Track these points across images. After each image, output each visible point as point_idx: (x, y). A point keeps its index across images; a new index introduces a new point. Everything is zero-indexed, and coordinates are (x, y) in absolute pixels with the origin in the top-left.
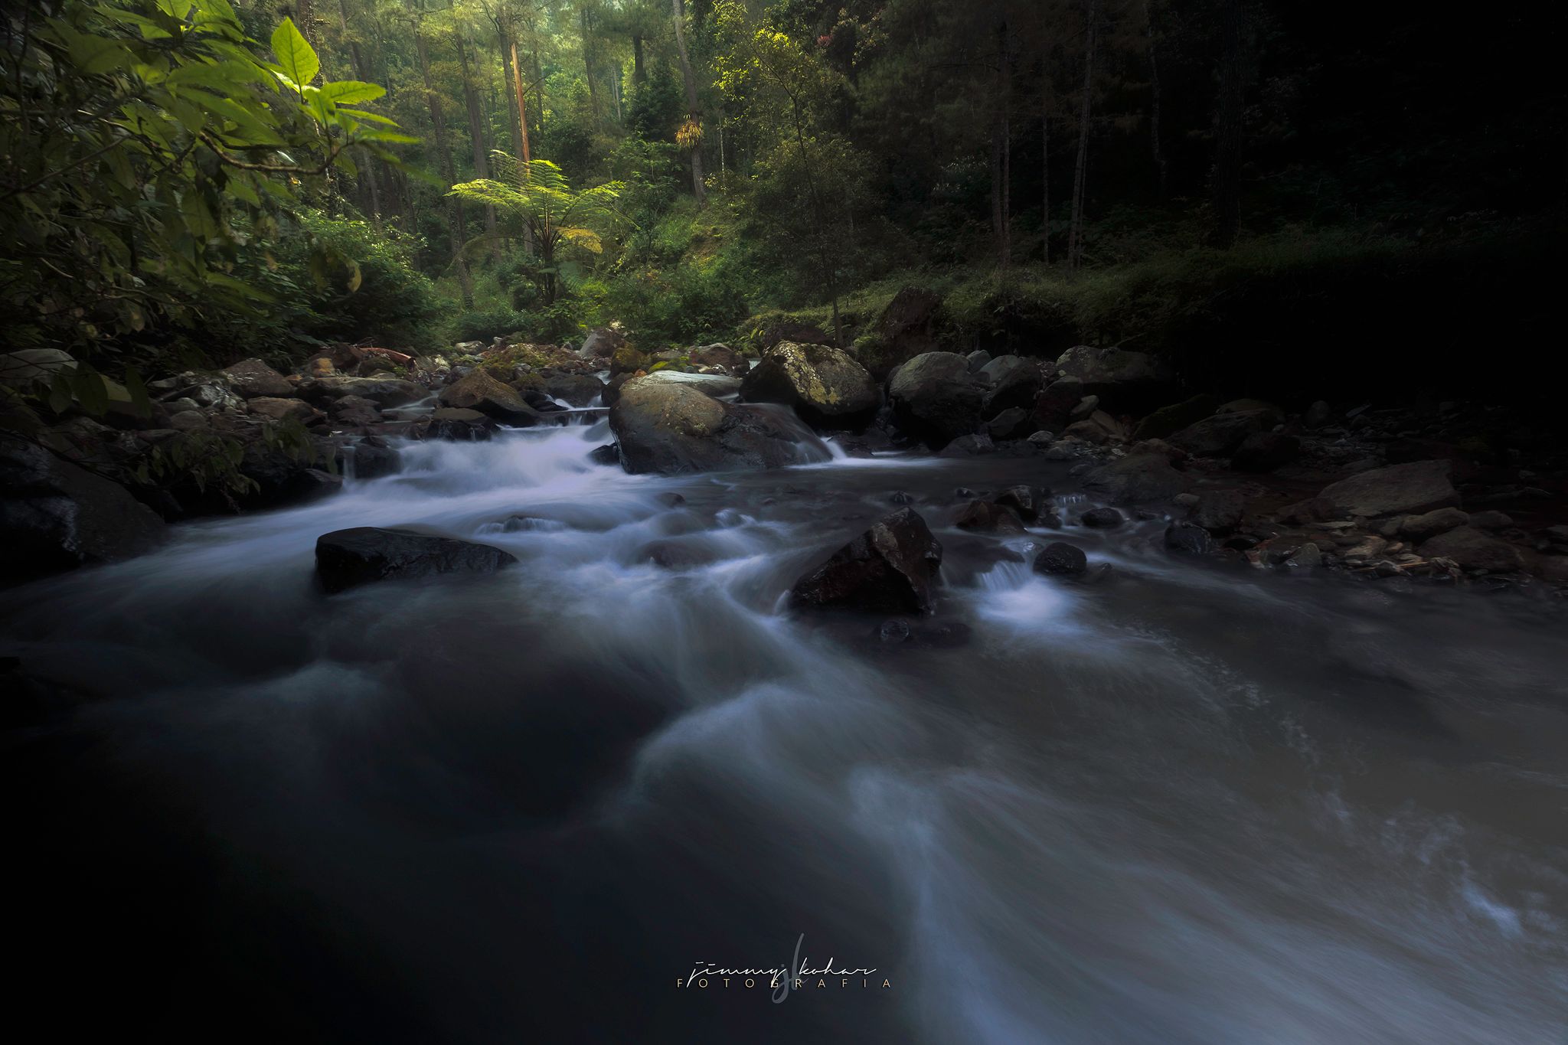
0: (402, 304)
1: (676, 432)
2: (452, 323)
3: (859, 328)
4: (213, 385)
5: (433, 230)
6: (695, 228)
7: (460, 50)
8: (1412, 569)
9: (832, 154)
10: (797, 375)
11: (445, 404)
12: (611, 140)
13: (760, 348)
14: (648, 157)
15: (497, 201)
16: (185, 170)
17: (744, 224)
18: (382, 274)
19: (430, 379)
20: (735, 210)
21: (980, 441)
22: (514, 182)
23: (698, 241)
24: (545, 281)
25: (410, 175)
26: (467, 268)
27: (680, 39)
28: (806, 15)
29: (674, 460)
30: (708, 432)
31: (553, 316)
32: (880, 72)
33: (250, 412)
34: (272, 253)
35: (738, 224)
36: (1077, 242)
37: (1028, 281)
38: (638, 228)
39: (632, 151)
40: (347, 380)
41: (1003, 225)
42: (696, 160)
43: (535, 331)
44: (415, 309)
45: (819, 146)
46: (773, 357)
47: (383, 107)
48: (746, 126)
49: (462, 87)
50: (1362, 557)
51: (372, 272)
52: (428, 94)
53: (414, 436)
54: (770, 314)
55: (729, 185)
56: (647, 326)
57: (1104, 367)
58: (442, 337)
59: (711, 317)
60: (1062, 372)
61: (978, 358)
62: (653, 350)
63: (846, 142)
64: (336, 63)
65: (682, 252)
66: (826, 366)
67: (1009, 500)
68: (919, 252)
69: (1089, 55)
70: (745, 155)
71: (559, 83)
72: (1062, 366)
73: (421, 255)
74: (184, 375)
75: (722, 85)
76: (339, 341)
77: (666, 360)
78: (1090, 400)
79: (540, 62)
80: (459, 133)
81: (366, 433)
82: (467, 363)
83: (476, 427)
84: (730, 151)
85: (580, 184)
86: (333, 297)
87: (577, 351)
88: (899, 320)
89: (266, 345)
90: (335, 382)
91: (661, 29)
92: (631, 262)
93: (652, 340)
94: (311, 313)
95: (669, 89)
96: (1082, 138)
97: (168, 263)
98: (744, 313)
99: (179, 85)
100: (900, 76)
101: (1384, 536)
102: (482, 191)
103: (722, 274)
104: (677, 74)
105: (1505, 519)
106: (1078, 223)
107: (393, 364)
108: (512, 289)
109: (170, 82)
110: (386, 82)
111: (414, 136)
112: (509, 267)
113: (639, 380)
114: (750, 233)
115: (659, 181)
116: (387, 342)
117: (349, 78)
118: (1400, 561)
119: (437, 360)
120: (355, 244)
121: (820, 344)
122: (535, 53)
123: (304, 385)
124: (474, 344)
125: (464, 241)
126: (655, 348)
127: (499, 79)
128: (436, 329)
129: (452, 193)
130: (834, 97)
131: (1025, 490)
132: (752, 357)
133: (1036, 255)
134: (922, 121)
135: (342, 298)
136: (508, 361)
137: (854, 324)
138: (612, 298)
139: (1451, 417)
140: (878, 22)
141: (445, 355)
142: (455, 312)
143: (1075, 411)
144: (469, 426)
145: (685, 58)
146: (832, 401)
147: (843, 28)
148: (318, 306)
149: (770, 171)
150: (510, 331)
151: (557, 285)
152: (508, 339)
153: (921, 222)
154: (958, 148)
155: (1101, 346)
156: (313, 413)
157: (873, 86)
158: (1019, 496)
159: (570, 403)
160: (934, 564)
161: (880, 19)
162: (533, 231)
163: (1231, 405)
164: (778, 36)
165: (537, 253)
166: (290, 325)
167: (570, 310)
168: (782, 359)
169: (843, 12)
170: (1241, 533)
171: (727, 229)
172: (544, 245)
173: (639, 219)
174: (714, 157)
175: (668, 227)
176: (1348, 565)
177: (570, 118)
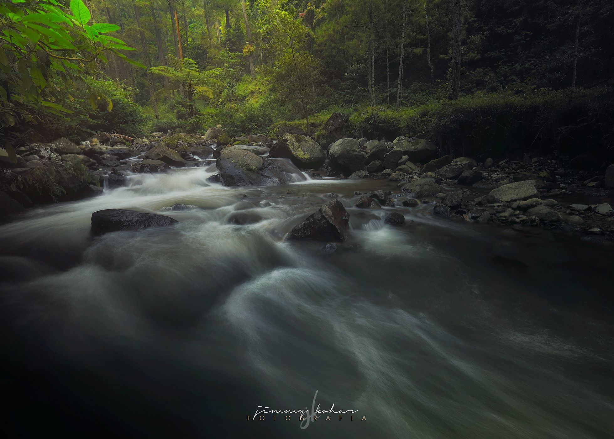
0: (128, 116)
1: (243, 169)
2: (150, 124)
3: (317, 128)
4: (46, 149)
5: (142, 86)
6: (251, 88)
7: (153, 12)
8: (523, 221)
9: (305, 59)
10: (292, 147)
11: (147, 157)
12: (216, 51)
13: (278, 136)
14: (231, 59)
15: (169, 75)
16: (32, 58)
17: (270, 86)
18: (119, 104)
19: (141, 147)
20: (267, 81)
21: (364, 173)
22: (176, 68)
23: (252, 93)
24: (189, 107)
25: (131, 63)
26: (157, 102)
27: (244, 12)
28: (295, 4)
29: (243, 181)
30: (256, 169)
31: (193, 122)
32: (324, 28)
33: (62, 160)
34: (71, 94)
35: (268, 86)
36: (400, 96)
37: (382, 111)
38: (228, 87)
39: (224, 56)
40: (105, 148)
41: (372, 89)
42: (251, 60)
43: (185, 128)
44: (134, 118)
45: (300, 56)
46: (283, 140)
47: (120, 34)
48: (271, 47)
49: (153, 28)
50: (505, 217)
51: (116, 103)
52: (139, 30)
53: (134, 171)
54: (281, 123)
55: (265, 71)
56: (232, 127)
57: (411, 145)
58: (146, 130)
59: (258, 123)
60: (395, 147)
61: (363, 141)
62: (234, 136)
63: (310, 55)
64: (99, 15)
65: (246, 97)
66: (304, 143)
67: (376, 196)
68: (340, 99)
69: (404, 24)
70: (271, 59)
71: (194, 28)
72: (395, 144)
73: (136, 96)
74: (32, 145)
75: (261, 31)
76: (101, 131)
77: (239, 140)
78: (405, 157)
79: (187, 18)
80: (153, 46)
81: (113, 170)
82: (157, 141)
83: (161, 167)
84: (265, 57)
85: (203, 69)
86: (99, 113)
87: (203, 137)
88: (332, 126)
89: (70, 133)
90: (100, 148)
91: (236, 7)
92: (225, 100)
93: (234, 132)
94: (89, 119)
95: (240, 31)
96: (401, 56)
97: (25, 97)
98: (271, 122)
99: (28, 22)
100: (332, 30)
101: (512, 209)
102: (162, 71)
103: (262, 106)
104: (243, 25)
105: (555, 202)
106: (400, 89)
107: (125, 141)
108: (175, 111)
109: (24, 21)
110: (121, 24)
111: (133, 47)
112: (174, 102)
113: (229, 148)
114: (273, 90)
115: (236, 68)
116: (122, 132)
117: (105, 22)
118: (518, 218)
119: (144, 140)
120: (108, 91)
121: (301, 134)
122: (185, 15)
123: (86, 149)
124: (160, 133)
125: (155, 91)
126: (235, 136)
127: (169, 25)
128: (143, 127)
129: (150, 71)
130: (306, 37)
131: (381, 192)
132: (275, 139)
133: (384, 101)
134: (340, 48)
135: (102, 113)
136: (174, 140)
137: (315, 127)
138: (218, 115)
139: (536, 164)
140: (323, 8)
141: (147, 137)
142: (151, 120)
143: (400, 161)
144: (158, 167)
145: (246, 19)
146: (306, 157)
147: (309, 10)
148: (92, 117)
149: (281, 66)
150: (175, 128)
151: (194, 110)
152: (174, 131)
153: (340, 88)
154: (354, 58)
155: (409, 137)
156: (90, 161)
157: (321, 33)
158: (379, 194)
159: (200, 157)
160: (346, 221)
161: (324, 7)
162: (184, 87)
163: (457, 159)
164: (284, 12)
165: (186, 96)
166: (80, 124)
167: (200, 120)
168: (286, 140)
169: (309, 4)
170: (461, 208)
171: (264, 88)
172: (189, 93)
173: (228, 83)
174: (258, 59)
175: (240, 87)
176: (500, 219)
177: (199, 42)
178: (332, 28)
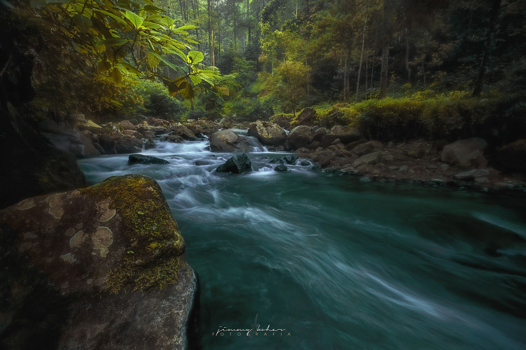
0: (169, 107)
1: (224, 142)
6: (262, 87)
11: (173, 134)
24: (212, 102)
30: (232, 143)
33: (124, 133)
40: (150, 127)
44: (173, 109)
53: (161, 140)
61: (315, 128)
66: (269, 128)
72: (332, 131)
76: (150, 117)
77: (237, 126)
78: (337, 140)
83: (178, 139)
87: (218, 123)
88: (303, 117)
90: (147, 127)
94: (144, 109)
107: (164, 124)
108: (205, 104)
116: (163, 118)
119: (179, 124)
123: (139, 127)
141: (181, 122)
143: (332, 143)
144: (176, 139)
146: (269, 137)
156: (139, 134)
168: (256, 125)
178: (318, 42)
